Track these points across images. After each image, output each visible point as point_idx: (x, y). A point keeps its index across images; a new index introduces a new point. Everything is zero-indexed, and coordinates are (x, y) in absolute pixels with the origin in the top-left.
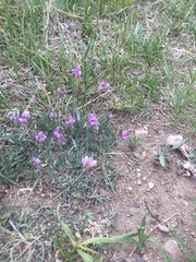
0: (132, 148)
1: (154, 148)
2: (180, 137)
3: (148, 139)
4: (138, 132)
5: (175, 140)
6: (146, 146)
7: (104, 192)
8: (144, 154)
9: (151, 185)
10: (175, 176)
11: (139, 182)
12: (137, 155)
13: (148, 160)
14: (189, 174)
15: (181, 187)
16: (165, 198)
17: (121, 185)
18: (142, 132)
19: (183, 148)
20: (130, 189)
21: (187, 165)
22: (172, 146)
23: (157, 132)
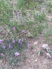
0: (32, 48)
1: (39, 48)
2: (47, 45)
3: (38, 45)
4: (35, 43)
5: (45, 46)
6: (37, 47)
7: (21, 62)
8: (35, 50)
9: (36, 60)
10: (44, 57)
11: (33, 59)
12: (33, 50)
13: (36, 52)
14: (48, 57)
15: (46, 61)
16: (40, 64)
17: (27, 60)
18: (36, 43)
19: (47, 49)
20: (30, 61)
21: (48, 54)
22: (44, 48)
23: (40, 43)
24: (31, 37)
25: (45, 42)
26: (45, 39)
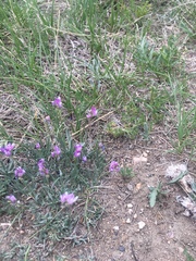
0: (126, 179)
1: (152, 178)
2: (183, 167)
3: (147, 167)
4: (136, 159)
5: (175, 170)
6: (144, 176)
7: (84, 232)
8: (139, 186)
9: (141, 225)
10: (172, 214)
11: (128, 221)
12: (130, 187)
13: (142, 194)
14: (187, 214)
15: (178, 229)
16: (157, 241)
17: (107, 224)
18: (141, 159)
19: (184, 181)
20: (117, 228)
21: (186, 202)
22: (171, 178)
23: (158, 159)
24: (122, 137)
25: (177, 157)
26: (175, 146)
